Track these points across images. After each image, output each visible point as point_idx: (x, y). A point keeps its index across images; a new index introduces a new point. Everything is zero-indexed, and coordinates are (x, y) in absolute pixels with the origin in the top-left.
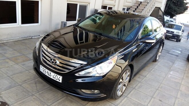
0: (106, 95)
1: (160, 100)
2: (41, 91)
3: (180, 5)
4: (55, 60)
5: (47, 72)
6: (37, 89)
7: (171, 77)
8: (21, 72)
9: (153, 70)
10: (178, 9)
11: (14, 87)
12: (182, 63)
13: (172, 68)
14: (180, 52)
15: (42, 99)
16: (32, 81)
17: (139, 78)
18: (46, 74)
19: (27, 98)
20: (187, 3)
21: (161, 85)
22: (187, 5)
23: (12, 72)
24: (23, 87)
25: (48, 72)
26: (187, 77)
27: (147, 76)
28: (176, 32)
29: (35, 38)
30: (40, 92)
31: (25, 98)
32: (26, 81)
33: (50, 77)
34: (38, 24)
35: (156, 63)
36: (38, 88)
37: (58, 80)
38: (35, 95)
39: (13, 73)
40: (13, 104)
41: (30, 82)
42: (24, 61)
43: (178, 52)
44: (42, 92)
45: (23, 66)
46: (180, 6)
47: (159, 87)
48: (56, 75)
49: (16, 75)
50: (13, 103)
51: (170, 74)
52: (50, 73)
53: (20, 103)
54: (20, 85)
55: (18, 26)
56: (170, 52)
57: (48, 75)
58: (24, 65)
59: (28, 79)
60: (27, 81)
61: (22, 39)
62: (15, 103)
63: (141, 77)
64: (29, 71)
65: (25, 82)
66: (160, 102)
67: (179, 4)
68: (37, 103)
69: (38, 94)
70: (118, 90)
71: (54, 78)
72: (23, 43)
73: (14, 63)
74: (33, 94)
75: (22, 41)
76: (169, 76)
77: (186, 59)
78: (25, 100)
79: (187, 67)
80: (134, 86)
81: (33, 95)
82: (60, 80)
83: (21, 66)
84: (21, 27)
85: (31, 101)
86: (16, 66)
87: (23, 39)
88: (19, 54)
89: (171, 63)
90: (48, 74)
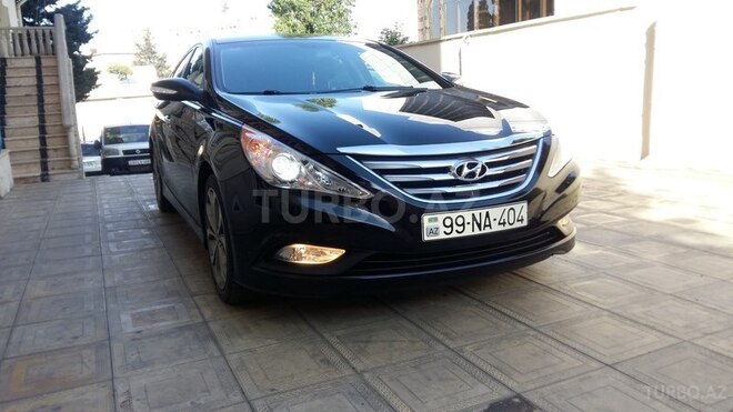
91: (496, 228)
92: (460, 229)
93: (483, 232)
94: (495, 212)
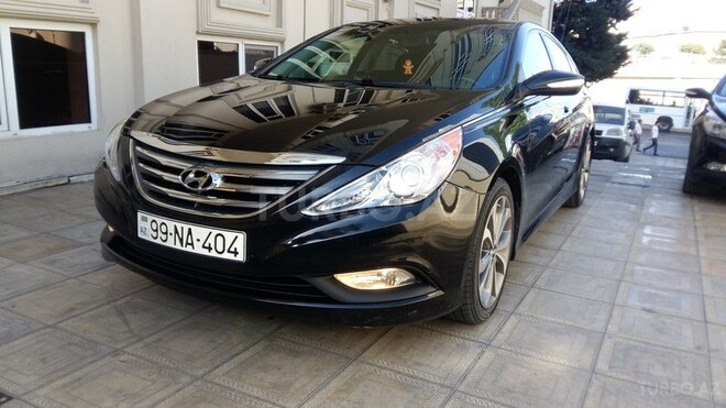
0: (440, 293)
1: (645, 309)
2: (152, 335)
3: (598, 46)
4: (204, 174)
5: (171, 230)
6: (130, 331)
7: (650, 242)
8: (46, 286)
9: (578, 228)
10: (593, 60)
11: (26, 335)
12: (671, 203)
13: (642, 220)
14: (650, 177)
15: (163, 361)
16: (103, 308)
17: (536, 254)
18: (170, 243)
19: (95, 365)
20: (621, 37)
21: (629, 267)
22: (622, 44)
23: (7, 289)
24: (66, 331)
25: (176, 232)
26: (708, 236)
27: (565, 247)
28: (609, 132)
29: (82, 183)
30: (147, 337)
31: (82, 367)
32: (73, 309)
33: (189, 249)
34: (88, 125)
35: (580, 210)
36: (132, 327)
37: (229, 251)
38: (125, 350)
39: (9, 292)
40: (31, 391)
41: (95, 311)
42: (51, 252)
43: (642, 176)
44: (155, 337)
45: (49, 268)
46: (601, 49)
47: (623, 274)
48: (215, 232)
49: (25, 296)
50: (32, 387)
51: (647, 235)
52: (190, 232)
53: (64, 386)
54: (49, 327)
55: (8, 135)
56: (614, 180)
57: (178, 246)
58: (52, 262)
59: (83, 304)
60: (78, 312)
61: (27, 188)
62: (40, 388)
63: (543, 251)
64: (81, 278)
65: (73, 314)
66: (649, 316)
67: (594, 40)
68: (145, 376)
69: (139, 345)
70: (482, 274)
71: (210, 249)
72: (35, 198)
73: (6, 260)
74: (117, 350)
75: (31, 195)
76: (645, 240)
77: (680, 192)
78: (85, 370)
79: (693, 211)
80: (530, 280)
81: (116, 353)
82: (236, 253)
83: (42, 266)
84: (20, 139)
85: (116, 373)
86: (21, 270)
87: (34, 186)
88: (24, 234)
89: (633, 206)
90: (181, 240)
91: (198, 250)
92: (164, 237)
93: (184, 249)
94: (200, 232)
